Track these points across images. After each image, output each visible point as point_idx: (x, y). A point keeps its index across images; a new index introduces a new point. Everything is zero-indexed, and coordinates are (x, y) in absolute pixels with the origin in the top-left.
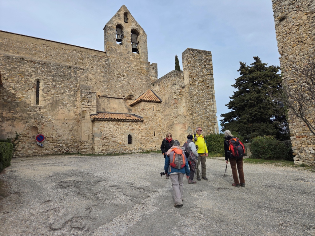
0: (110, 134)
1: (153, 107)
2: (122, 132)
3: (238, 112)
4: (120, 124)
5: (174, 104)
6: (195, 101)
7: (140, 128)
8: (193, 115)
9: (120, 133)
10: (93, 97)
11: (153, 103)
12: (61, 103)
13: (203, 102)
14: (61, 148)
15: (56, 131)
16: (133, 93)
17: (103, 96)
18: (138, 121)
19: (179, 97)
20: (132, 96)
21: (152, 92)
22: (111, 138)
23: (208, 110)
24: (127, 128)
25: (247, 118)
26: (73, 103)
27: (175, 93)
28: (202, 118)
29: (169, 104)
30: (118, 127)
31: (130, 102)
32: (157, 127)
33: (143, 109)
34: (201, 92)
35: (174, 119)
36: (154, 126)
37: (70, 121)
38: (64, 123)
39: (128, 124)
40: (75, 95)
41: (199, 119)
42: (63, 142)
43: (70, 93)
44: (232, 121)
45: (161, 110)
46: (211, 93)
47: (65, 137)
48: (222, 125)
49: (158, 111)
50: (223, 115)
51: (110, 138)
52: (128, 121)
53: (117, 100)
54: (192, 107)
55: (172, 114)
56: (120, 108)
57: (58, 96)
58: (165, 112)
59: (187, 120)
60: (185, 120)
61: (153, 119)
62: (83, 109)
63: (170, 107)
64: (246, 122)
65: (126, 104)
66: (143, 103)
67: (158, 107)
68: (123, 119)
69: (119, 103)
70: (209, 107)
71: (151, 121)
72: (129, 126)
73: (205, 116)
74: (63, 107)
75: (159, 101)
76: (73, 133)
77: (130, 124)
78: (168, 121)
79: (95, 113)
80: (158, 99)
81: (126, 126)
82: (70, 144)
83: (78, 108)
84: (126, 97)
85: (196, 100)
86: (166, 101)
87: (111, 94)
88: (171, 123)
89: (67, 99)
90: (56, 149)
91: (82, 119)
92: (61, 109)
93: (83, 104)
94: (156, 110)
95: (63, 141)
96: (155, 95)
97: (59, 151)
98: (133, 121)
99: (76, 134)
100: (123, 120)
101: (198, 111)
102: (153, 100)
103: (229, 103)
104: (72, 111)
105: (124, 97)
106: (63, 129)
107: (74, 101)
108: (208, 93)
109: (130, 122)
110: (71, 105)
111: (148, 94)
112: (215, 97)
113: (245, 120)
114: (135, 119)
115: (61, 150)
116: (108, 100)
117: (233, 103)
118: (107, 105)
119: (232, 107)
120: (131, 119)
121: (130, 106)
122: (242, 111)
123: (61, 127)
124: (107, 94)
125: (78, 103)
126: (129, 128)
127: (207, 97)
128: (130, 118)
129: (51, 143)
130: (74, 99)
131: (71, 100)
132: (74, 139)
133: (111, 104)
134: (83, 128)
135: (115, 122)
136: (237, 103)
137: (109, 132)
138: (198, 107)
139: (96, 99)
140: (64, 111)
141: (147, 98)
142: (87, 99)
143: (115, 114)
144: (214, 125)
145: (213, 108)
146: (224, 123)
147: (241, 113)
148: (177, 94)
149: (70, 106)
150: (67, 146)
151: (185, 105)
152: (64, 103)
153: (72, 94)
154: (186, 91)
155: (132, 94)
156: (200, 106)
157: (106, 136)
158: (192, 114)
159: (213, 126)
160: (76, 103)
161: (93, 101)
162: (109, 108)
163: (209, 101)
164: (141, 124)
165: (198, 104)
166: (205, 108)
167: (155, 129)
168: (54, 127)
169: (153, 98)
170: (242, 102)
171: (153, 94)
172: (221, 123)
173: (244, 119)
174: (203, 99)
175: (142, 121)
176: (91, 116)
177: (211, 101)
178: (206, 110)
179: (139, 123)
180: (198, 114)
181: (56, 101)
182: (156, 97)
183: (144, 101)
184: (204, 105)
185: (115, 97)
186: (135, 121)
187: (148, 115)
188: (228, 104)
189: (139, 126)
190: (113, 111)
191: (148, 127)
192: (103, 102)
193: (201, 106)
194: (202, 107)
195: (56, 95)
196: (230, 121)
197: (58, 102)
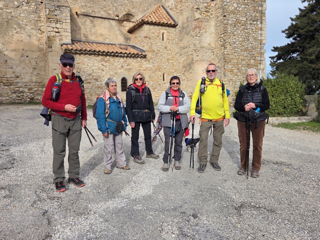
0: (93, 76)
1: (163, 34)
2: (112, 73)
3: (303, 43)
4: (109, 61)
5: (196, 27)
6: (230, 22)
7: (140, 67)
8: (225, 48)
9: (109, 74)
10: (64, 14)
11: (164, 28)
12: (15, 24)
13: (245, 25)
14: (22, 94)
15: (12, 68)
16: (133, 11)
17: (83, 13)
18: (138, 57)
19: (205, 15)
20: (131, 15)
21: (163, 10)
22: (95, 81)
23: (251, 39)
24: (120, 66)
25: (316, 53)
26: (35, 24)
27: (199, 9)
28: (240, 52)
29: (189, 28)
30: (105, 64)
31: (129, 25)
32: (169, 67)
33: (146, 37)
34: (243, 6)
35: (195, 54)
36: (164, 65)
37: (32, 53)
38: (22, 56)
39: (122, 60)
40: (38, 11)
41: (236, 54)
42: (23, 86)
43: (30, 7)
44: (290, 58)
45: (176, 40)
46: (260, 8)
47: (27, 79)
48: (272, 65)
49: (171, 41)
50: (275, 49)
51: (92, 81)
52: (121, 56)
53: (106, 22)
54: (225, 34)
55: (192, 46)
56: (112, 36)
57: (9, 11)
58: (182, 42)
59: (215, 55)
60: (213, 56)
61: (161, 54)
62: (49, 34)
63: (190, 34)
64: (313, 59)
65: (122, 28)
66: (146, 27)
67: (171, 34)
68: (112, 52)
69: (110, 26)
70: (253, 34)
71: (159, 57)
72: (123, 64)
73: (246, 50)
74: (19, 30)
75: (173, 23)
76: (39, 72)
77: (125, 61)
78: (185, 57)
79: (69, 40)
80: (172, 21)
81: (119, 63)
82: (35, 89)
83: (43, 32)
84: (120, 16)
85: (233, 21)
86: (183, 23)
87: (96, 10)
88: (190, 61)
89: (24, 18)
90: (14, 95)
91: (49, 50)
92: (17, 33)
93: (48, 25)
94: (168, 39)
95: (25, 84)
96: (167, 15)
97: (19, 98)
98: (129, 55)
99: (43, 73)
100: (112, 54)
101: (234, 40)
102: (162, 22)
103: (290, 28)
104: (35, 38)
105: (118, 17)
106: (23, 66)
107: (37, 21)
108: (254, 9)
109: (125, 58)
110: (32, 27)
111: (156, 13)
112: (265, 17)
113: (313, 57)
114: (132, 53)
115: (22, 97)
116: (92, 22)
117: (295, 28)
118: (90, 30)
119: (293, 34)
120: (126, 53)
121: (128, 32)
122: (309, 42)
123: (18, 62)
124: (89, 11)
125: (43, 24)
126: (123, 67)
127: (251, 16)
128: (124, 51)
129: (5, 86)
130: (35, 17)
131: (31, 19)
132: (40, 81)
133: (97, 28)
134: (51, 64)
135: (101, 57)
136: (302, 27)
137: (91, 72)
138: (235, 33)
139: (69, 18)
140: (21, 37)
141: (153, 19)
142: (55, 17)
143: (104, 44)
144: (259, 65)
145: (260, 35)
146: (276, 61)
147: (306, 45)
148: (202, 10)
149: (30, 28)
150: (31, 91)
151: (214, 31)
152: (20, 24)
153: (32, 9)
154: (217, 6)
155: (130, 13)
156: (239, 32)
157: (87, 78)
158: (224, 46)
159: (257, 66)
160: (40, 25)
161: (64, 21)
162: (95, 34)
163: (255, 23)
164: (143, 61)
165: (235, 29)
166: (247, 35)
167: (165, 70)
168: (8, 62)
169: (164, 20)
170: (312, 26)
171: (165, 12)
172: (271, 61)
173: (311, 55)
174: (245, 19)
175: (145, 57)
176: (62, 45)
177: (259, 23)
178: (249, 40)
179: (139, 59)
180: (233, 46)
181: (7, 20)
182: (168, 17)
183: (148, 23)
184: (246, 31)
185: (103, 17)
186: (133, 56)
187: (155, 48)
188: (286, 30)
189: (140, 64)
190: (100, 40)
191: (154, 66)
192: (84, 24)
193: (241, 31)
194: (242, 33)
195: (7, 10)
196: (286, 58)
197: (11, 21)
